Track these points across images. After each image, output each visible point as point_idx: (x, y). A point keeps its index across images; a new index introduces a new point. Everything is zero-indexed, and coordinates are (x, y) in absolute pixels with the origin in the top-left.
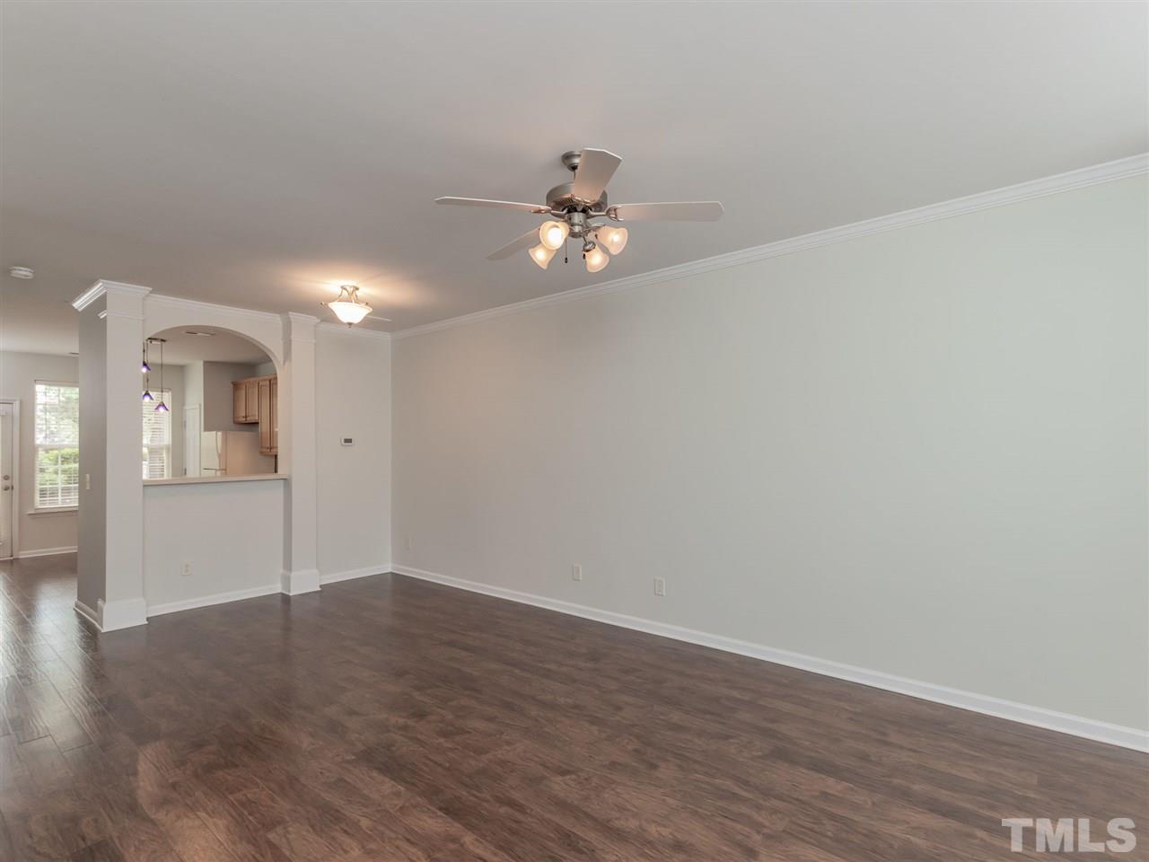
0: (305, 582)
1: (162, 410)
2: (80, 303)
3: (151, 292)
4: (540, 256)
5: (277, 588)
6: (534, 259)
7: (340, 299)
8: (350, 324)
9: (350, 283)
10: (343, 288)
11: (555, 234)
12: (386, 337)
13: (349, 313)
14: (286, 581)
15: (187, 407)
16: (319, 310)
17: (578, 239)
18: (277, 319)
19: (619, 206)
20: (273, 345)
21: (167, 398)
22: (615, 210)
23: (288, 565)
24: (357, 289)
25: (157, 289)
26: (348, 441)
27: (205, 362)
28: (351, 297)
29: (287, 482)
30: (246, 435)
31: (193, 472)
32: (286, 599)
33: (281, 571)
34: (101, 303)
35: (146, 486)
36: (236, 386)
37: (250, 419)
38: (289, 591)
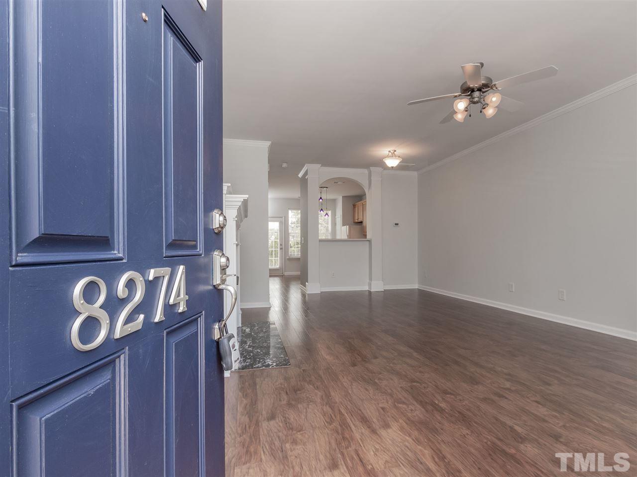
0: (378, 286)
1: (327, 216)
2: (300, 175)
3: (321, 166)
4: (460, 117)
5: (366, 288)
6: (456, 119)
7: (388, 156)
8: (392, 167)
9: (391, 149)
10: (389, 152)
11: (461, 105)
12: (414, 174)
13: (392, 163)
14: (370, 285)
15: (336, 217)
16: (380, 163)
17: (478, 104)
18: (366, 171)
19: (497, 83)
20: (364, 183)
21: (330, 213)
22: (495, 85)
23: (371, 279)
24: (395, 151)
25: (323, 165)
26: (397, 224)
27: (343, 197)
28: (393, 155)
29: (369, 241)
30: (358, 227)
31: (338, 237)
32: (370, 292)
33: (368, 281)
34: (306, 173)
35: (321, 241)
36: (354, 206)
37: (360, 220)
38: (371, 289)
